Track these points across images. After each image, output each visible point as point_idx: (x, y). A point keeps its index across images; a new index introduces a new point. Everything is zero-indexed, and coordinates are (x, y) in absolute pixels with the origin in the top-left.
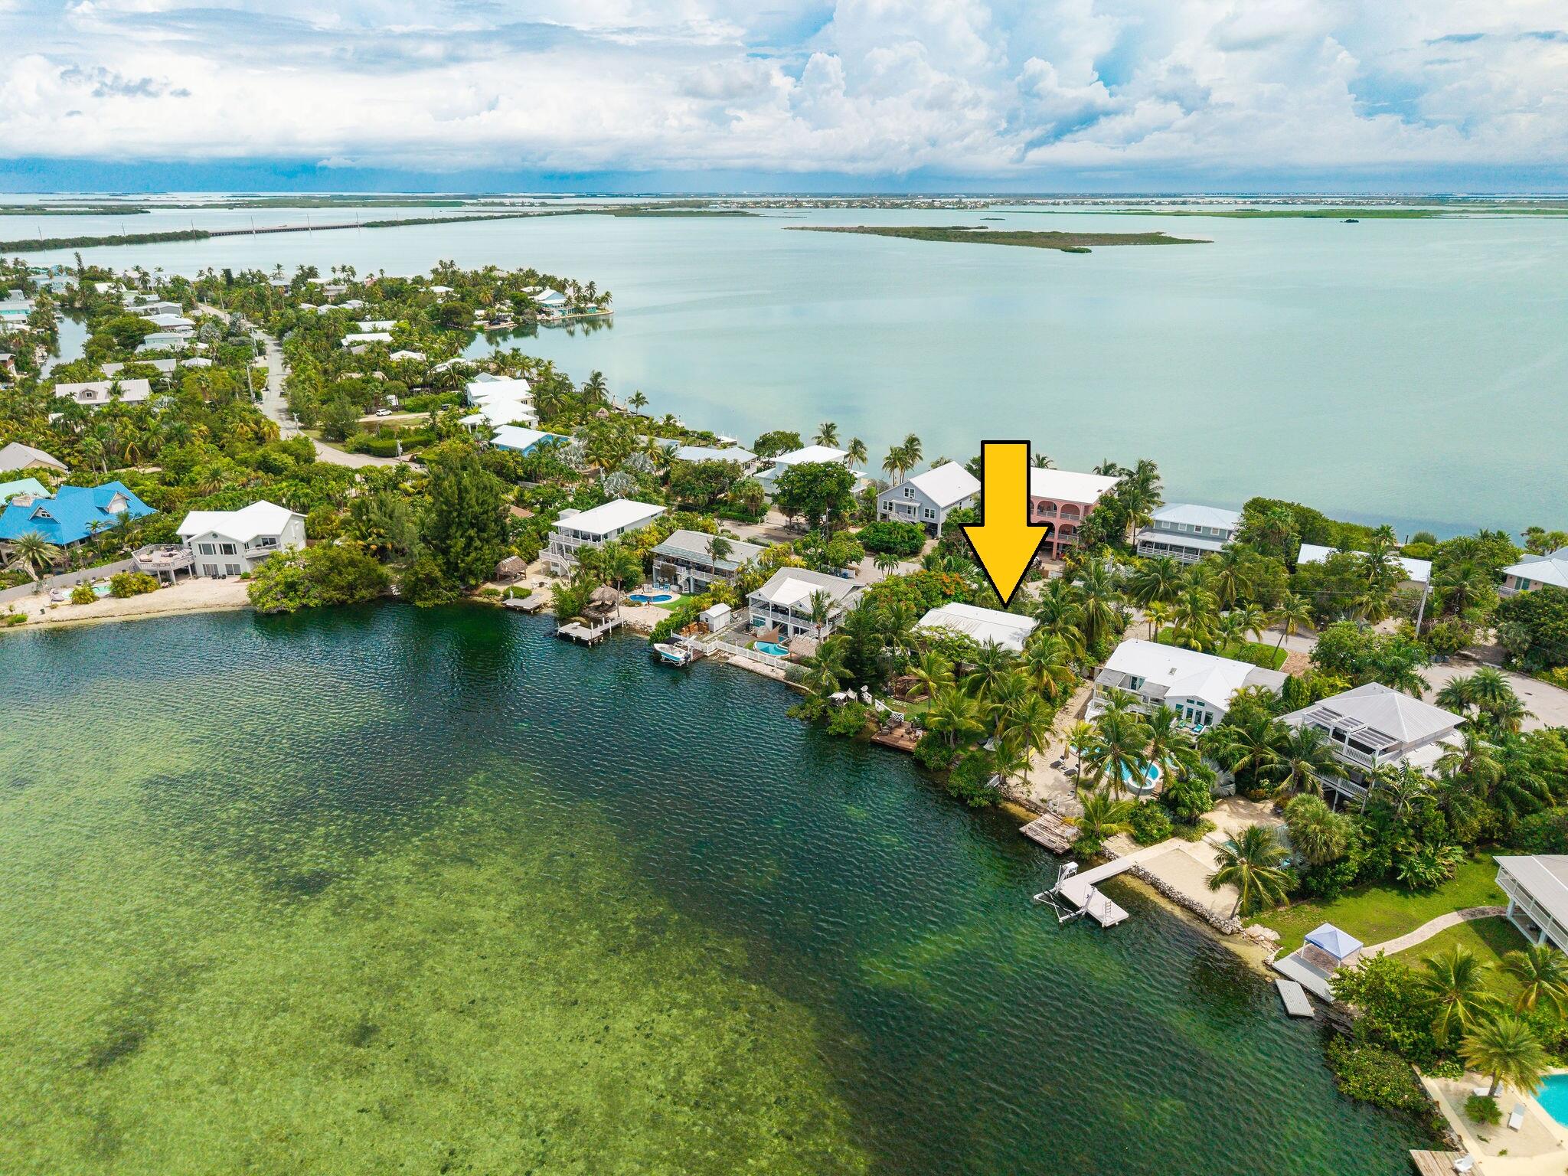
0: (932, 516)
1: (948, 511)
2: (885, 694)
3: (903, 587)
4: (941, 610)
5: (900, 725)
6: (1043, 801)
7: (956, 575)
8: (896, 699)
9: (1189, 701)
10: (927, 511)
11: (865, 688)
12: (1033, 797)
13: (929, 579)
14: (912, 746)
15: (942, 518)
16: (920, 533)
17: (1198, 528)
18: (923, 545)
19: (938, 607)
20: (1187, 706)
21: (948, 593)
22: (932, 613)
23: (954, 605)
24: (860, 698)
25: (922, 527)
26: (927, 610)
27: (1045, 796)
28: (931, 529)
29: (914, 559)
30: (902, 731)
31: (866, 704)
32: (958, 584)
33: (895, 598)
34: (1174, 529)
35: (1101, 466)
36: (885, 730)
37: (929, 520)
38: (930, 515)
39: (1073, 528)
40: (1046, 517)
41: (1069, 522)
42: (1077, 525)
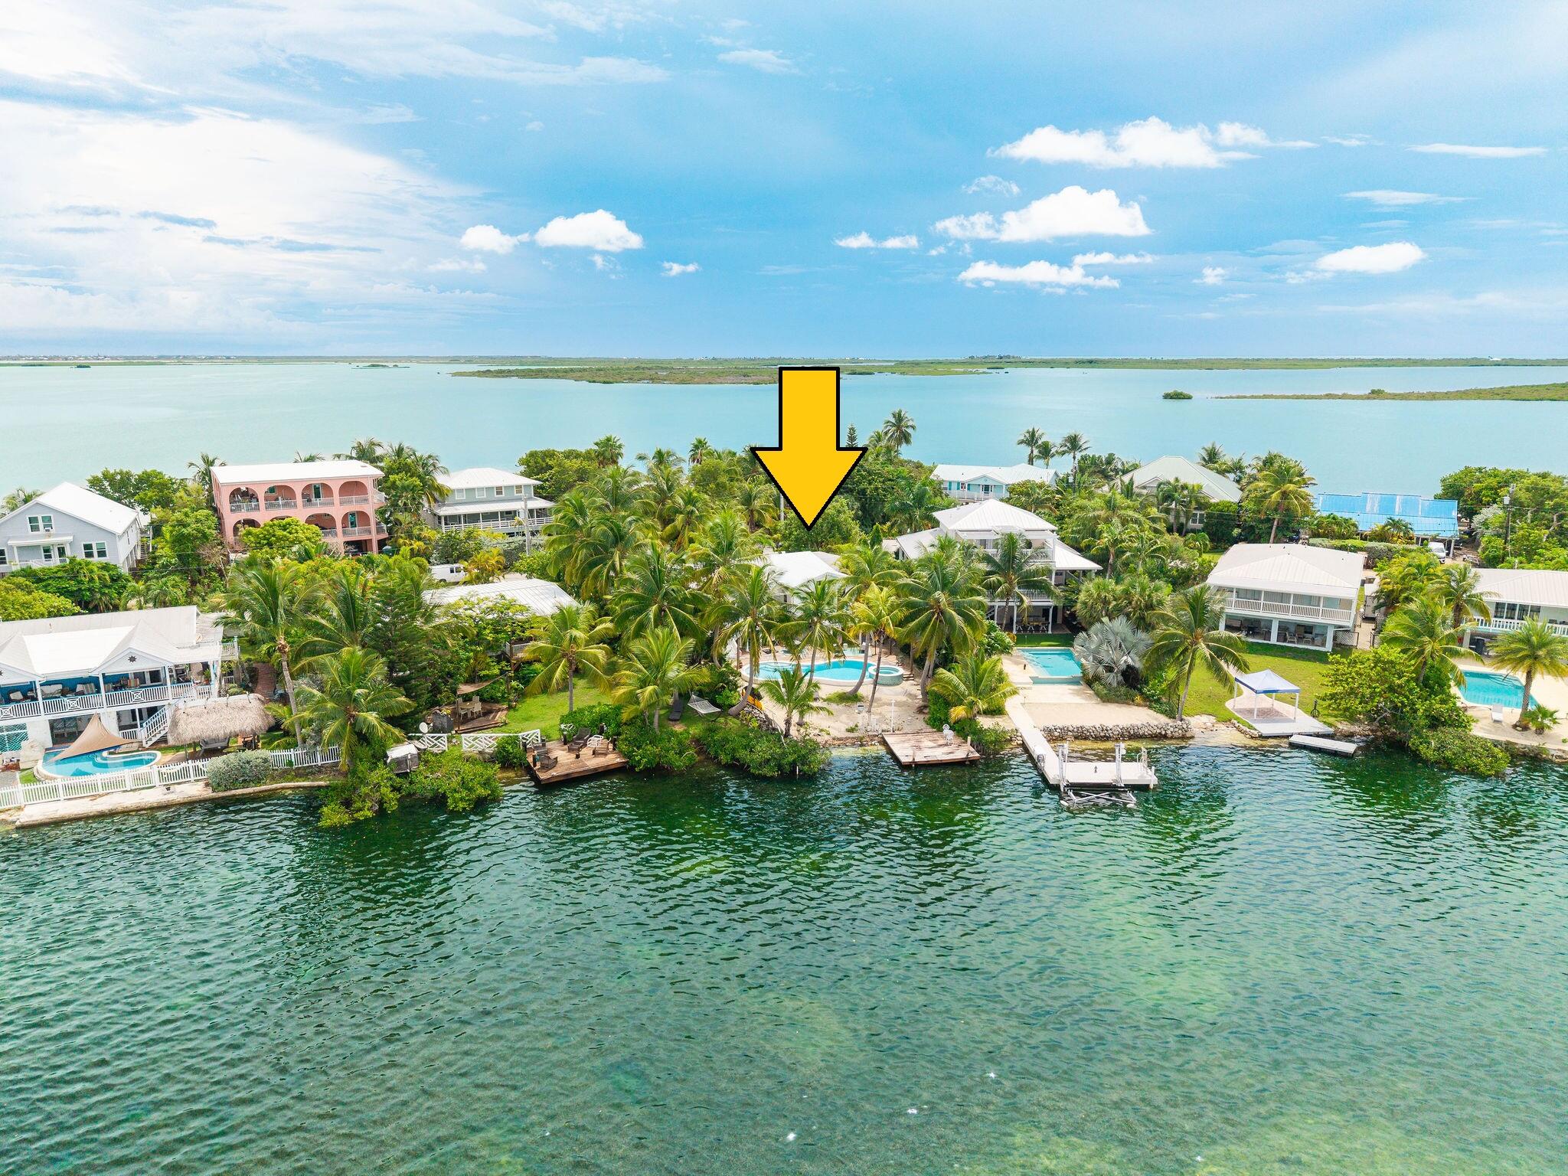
17: (499, 490)
34: (471, 497)
38: (95, 554)
39: (363, 515)
40: (318, 508)
41: (354, 507)
42: (370, 509)
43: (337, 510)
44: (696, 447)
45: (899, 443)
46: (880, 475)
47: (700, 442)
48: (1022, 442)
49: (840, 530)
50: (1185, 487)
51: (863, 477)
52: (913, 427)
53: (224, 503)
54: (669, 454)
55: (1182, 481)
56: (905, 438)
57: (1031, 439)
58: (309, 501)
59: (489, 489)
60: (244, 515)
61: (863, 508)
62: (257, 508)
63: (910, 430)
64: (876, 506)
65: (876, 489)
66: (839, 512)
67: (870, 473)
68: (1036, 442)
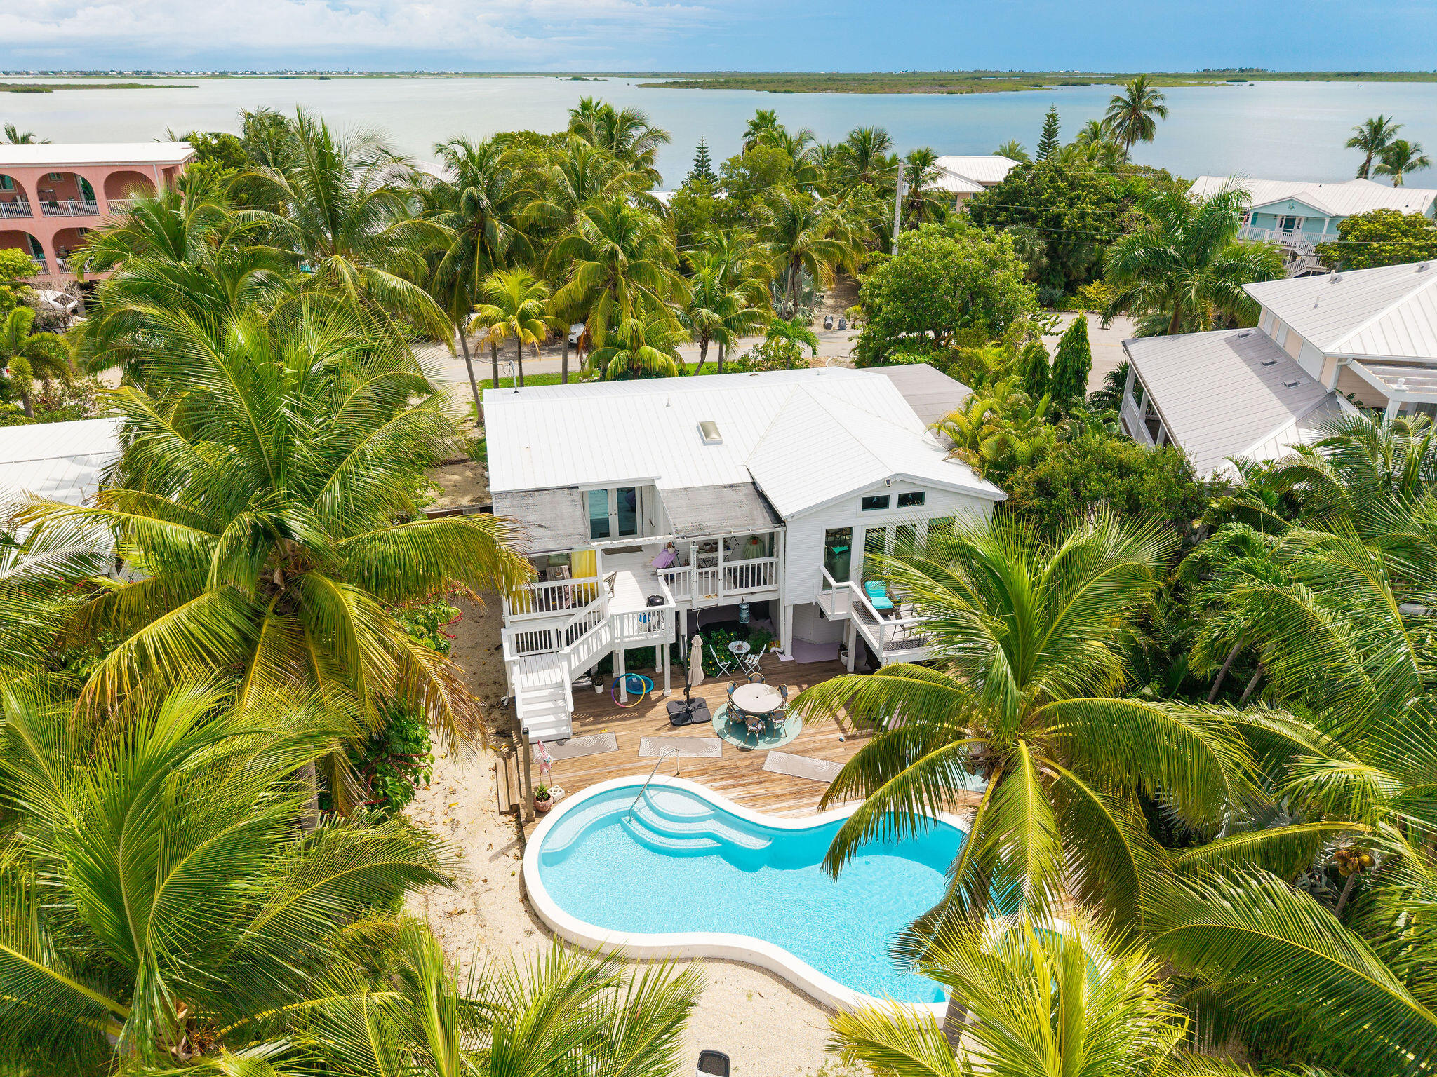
9: (867, 504)
20: (861, 522)
44: (756, 126)
45: (1131, 139)
46: (1093, 189)
47: (763, 117)
48: (1350, 143)
49: (988, 307)
51: (1060, 193)
52: (1162, 111)
54: (630, 121)
56: (1142, 129)
57: (1373, 137)
58: (54, 204)
61: (1052, 252)
63: (1155, 116)
64: (1076, 249)
65: (1083, 215)
66: (993, 264)
67: (1073, 185)
68: (1382, 142)
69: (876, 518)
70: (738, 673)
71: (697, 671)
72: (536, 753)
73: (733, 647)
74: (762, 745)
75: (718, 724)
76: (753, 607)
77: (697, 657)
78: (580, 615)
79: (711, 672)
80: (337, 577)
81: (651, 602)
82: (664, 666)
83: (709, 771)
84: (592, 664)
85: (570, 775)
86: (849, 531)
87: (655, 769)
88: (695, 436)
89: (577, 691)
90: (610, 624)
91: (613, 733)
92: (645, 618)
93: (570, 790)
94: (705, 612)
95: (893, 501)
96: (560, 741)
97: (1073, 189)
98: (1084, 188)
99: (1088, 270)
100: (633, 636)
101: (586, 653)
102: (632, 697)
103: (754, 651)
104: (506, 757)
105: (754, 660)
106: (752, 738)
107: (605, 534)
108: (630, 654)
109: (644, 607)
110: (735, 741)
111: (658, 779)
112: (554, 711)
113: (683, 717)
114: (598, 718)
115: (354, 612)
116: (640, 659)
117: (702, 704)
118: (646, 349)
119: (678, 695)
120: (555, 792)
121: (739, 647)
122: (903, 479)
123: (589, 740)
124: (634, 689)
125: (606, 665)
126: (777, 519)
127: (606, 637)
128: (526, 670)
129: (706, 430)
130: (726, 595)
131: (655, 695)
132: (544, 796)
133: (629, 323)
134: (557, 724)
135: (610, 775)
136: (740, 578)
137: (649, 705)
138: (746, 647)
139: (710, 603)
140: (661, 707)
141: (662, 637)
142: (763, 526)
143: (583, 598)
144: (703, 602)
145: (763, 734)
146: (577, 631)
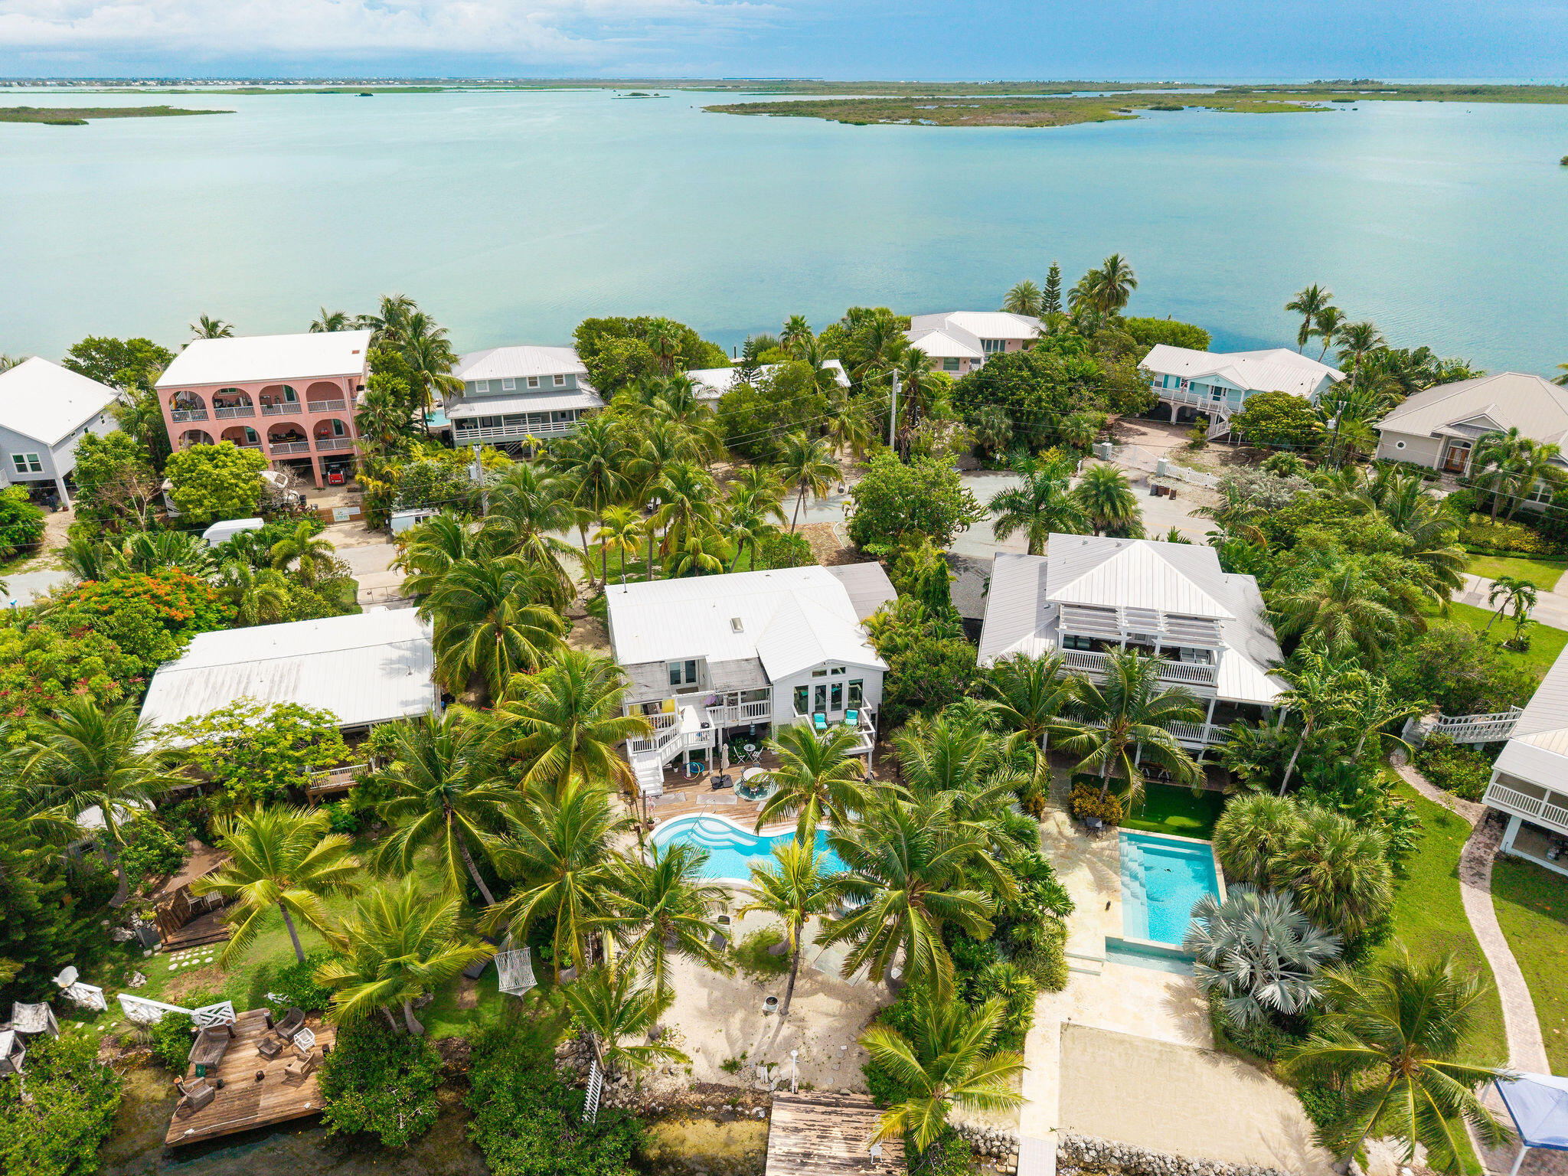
0: (36, 467)
1: (74, 445)
2: (135, 948)
3: (61, 647)
4: (181, 663)
5: (230, 1037)
6: (731, 1067)
7: (170, 569)
8: (174, 948)
9: (815, 674)
10: (19, 459)
11: (67, 978)
12: (706, 1070)
13: (115, 601)
14: (304, 1097)
15: (63, 464)
16: (23, 506)
17: (533, 381)
18: (42, 527)
19: (171, 659)
20: (813, 683)
21: (180, 617)
22: (163, 681)
23: (203, 642)
24: (63, 1007)
25: (23, 493)
26: (147, 676)
27: (724, 1051)
28: (44, 494)
29: (32, 563)
30: (248, 1054)
31: (90, 1015)
32: (190, 588)
33: (51, 684)
34: (496, 390)
35: (321, 321)
36: (196, 1087)
37: (30, 475)
38: (29, 467)
39: (339, 428)
40: (283, 417)
41: (328, 414)
42: (347, 417)
43: (307, 420)
48: (1293, 306)
50: (1525, 446)
52: (1132, 282)
53: (167, 410)
55: (1523, 436)
56: (1116, 298)
57: (1310, 303)
58: (270, 407)
59: (518, 380)
60: (190, 424)
62: (205, 416)
65: (1040, 400)
68: (1317, 307)
69: (820, 681)
70: (748, 761)
71: (726, 762)
72: (648, 802)
73: (746, 748)
74: (757, 799)
75: (736, 788)
76: (757, 726)
77: (725, 755)
78: (667, 731)
79: (733, 761)
80: (597, 739)
81: (703, 726)
82: (709, 757)
83: (730, 811)
84: (672, 758)
85: (662, 813)
86: (806, 688)
87: (703, 810)
88: (729, 626)
89: (665, 771)
90: (682, 737)
91: (683, 793)
92: (699, 734)
93: (663, 820)
94: (731, 729)
95: (829, 672)
96: (657, 797)
97: (1035, 377)
98: (1044, 376)
99: (1048, 437)
100: (694, 744)
101: (669, 751)
102: (693, 774)
103: (758, 750)
104: (631, 804)
105: (757, 754)
106: (752, 795)
107: (678, 682)
108: (691, 752)
109: (699, 729)
110: (744, 797)
111: (705, 815)
112: (654, 781)
113: (719, 784)
114: (676, 785)
115: (605, 752)
116: (697, 755)
117: (729, 778)
118: (702, 555)
119: (716, 773)
120: (656, 820)
121: (750, 747)
122: (833, 662)
123: (672, 796)
124: (694, 769)
125: (679, 759)
126: (768, 681)
127: (680, 745)
128: (639, 761)
129: (735, 624)
130: (744, 720)
131: (704, 773)
132: (651, 822)
133: (692, 541)
134: (655, 788)
135: (682, 813)
136: (751, 711)
137: (701, 778)
138: (753, 747)
139: (734, 724)
140: (708, 779)
141: (708, 744)
142: (761, 685)
143: (668, 723)
144: (731, 724)
145: (758, 793)
146: (665, 740)
